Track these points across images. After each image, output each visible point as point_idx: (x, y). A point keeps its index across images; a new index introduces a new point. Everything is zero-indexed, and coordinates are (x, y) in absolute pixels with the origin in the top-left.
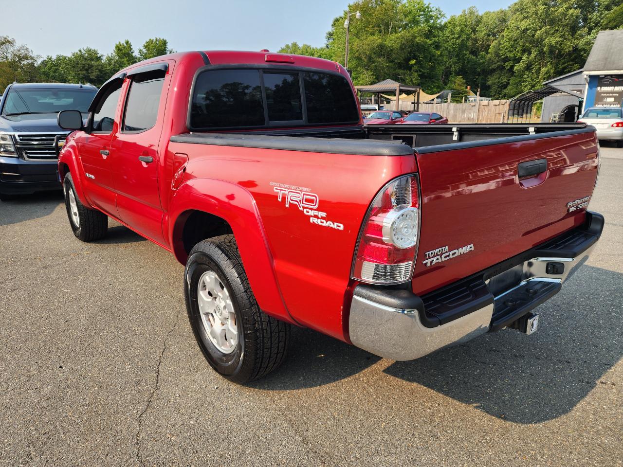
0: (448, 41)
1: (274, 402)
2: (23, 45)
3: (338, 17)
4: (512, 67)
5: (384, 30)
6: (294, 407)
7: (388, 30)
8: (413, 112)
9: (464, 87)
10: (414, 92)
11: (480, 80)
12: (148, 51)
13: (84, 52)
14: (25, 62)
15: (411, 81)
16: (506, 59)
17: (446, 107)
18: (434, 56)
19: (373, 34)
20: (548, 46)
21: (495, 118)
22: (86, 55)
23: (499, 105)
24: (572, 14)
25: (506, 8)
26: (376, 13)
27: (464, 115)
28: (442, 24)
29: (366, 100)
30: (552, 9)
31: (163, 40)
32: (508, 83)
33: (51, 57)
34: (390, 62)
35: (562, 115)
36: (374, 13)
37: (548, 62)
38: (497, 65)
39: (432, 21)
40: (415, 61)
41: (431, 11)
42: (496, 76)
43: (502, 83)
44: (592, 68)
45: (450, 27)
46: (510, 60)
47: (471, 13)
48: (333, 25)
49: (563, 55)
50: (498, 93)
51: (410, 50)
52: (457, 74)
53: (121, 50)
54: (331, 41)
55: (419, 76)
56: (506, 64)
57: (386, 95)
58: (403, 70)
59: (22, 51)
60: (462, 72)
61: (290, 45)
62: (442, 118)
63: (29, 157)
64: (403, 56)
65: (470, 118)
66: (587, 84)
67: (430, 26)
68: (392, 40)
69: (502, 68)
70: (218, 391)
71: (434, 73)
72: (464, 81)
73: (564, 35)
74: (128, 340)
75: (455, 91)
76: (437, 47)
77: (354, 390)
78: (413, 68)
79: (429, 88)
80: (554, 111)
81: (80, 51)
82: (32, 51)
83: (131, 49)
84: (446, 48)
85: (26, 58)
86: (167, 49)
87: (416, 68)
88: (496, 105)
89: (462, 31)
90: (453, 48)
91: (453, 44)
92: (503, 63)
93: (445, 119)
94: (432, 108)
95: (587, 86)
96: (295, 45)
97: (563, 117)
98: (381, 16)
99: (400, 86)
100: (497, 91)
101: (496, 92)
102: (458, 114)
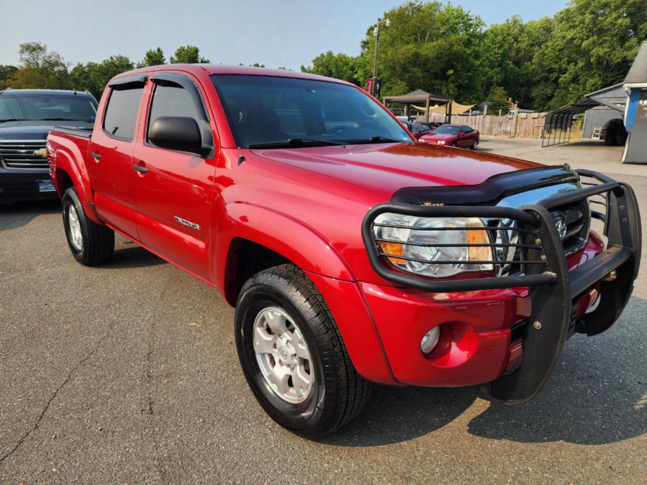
0: (490, 51)
1: (157, 449)
2: (54, 51)
3: (373, 26)
4: (558, 78)
5: (421, 39)
6: (177, 456)
7: (424, 38)
8: (444, 123)
9: (505, 99)
10: (446, 103)
11: (524, 92)
12: (179, 59)
13: (116, 59)
14: (56, 69)
15: (448, 92)
16: (551, 71)
17: (482, 120)
18: (472, 66)
19: (408, 43)
20: (595, 56)
21: (533, 131)
22: (117, 62)
23: (537, 118)
24: (621, 24)
25: (551, 17)
26: (413, 21)
27: (501, 128)
28: (483, 32)
29: (398, 111)
30: (600, 18)
31: (195, 47)
32: (553, 95)
33: (82, 64)
34: (426, 71)
35: (605, 130)
36: (410, 21)
37: (595, 73)
38: (541, 76)
39: (472, 30)
40: (453, 70)
41: (471, 20)
42: (540, 87)
43: (546, 95)
44: (634, 80)
45: (491, 36)
46: (555, 72)
47: (515, 22)
48: (367, 34)
49: (612, 66)
50: (542, 106)
51: (446, 59)
52: (499, 85)
53: (152, 58)
54: (366, 49)
55: (456, 86)
56: (551, 75)
57: (416, 105)
58: (440, 80)
59: (53, 58)
60: (504, 83)
61: (325, 54)
62: (472, 130)
63: (8, 166)
64: (440, 66)
65: (507, 131)
66: (629, 97)
67: (469, 35)
68: (429, 49)
69: (546, 79)
70: (101, 433)
71: (473, 83)
72: (506, 92)
73: (612, 45)
74: (34, 368)
75: (496, 103)
76: (477, 57)
77: (253, 437)
78: (450, 79)
79: (468, 99)
80: (596, 125)
81: (112, 58)
82: (63, 59)
83: (162, 57)
84: (488, 58)
85: (57, 64)
86: (199, 57)
87: (453, 78)
88: (535, 118)
89: (504, 40)
90: (495, 58)
91: (495, 54)
92: (547, 74)
93: (476, 132)
94: (467, 120)
95: (628, 99)
96: (330, 54)
97: (605, 131)
98: (418, 24)
99: (430, 96)
100: (541, 103)
101: (539, 105)
102: (494, 127)
